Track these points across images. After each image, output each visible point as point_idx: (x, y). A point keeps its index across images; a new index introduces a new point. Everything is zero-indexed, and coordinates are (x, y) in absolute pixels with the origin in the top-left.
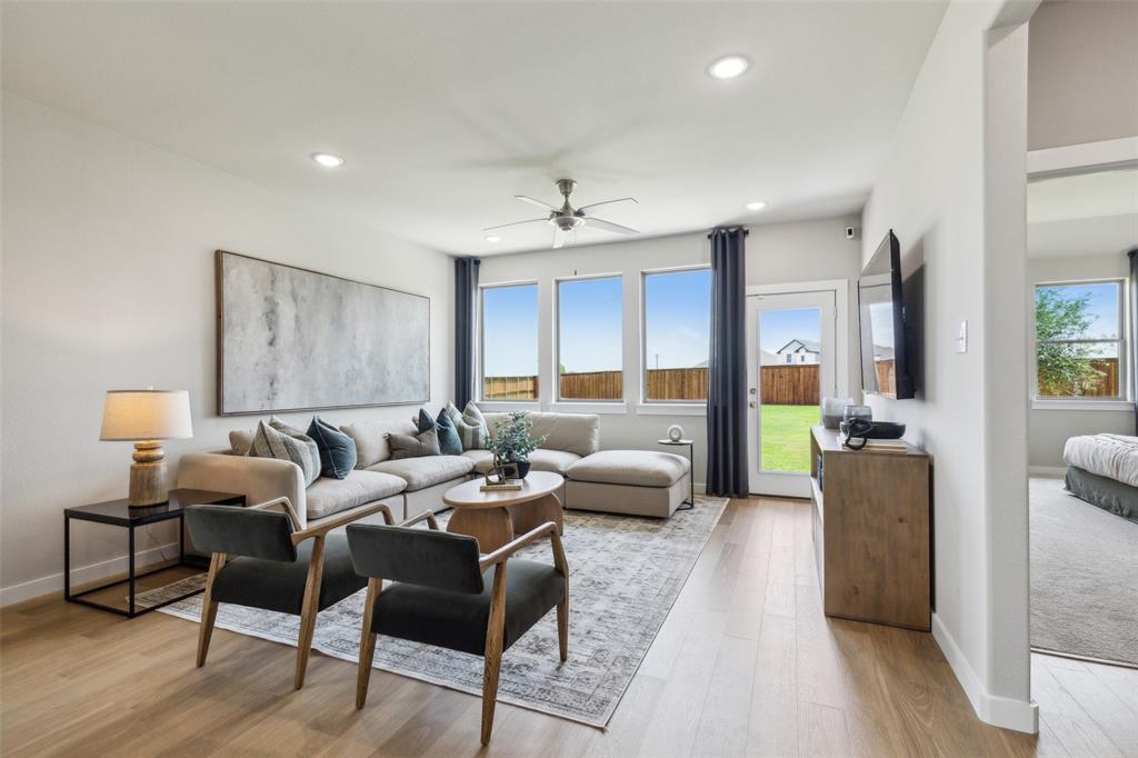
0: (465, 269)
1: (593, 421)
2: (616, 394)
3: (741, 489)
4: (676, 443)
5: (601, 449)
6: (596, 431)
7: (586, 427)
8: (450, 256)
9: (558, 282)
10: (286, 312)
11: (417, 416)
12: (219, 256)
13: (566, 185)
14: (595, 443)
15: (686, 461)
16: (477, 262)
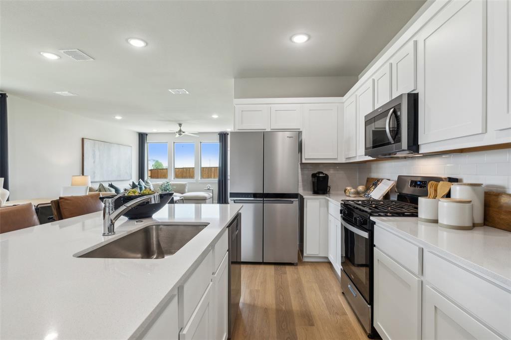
0: (142, 137)
1: (186, 184)
2: (192, 177)
3: (226, 201)
4: (209, 189)
5: (188, 192)
6: (187, 187)
7: (184, 186)
8: (137, 132)
9: (174, 143)
10: (97, 153)
11: (132, 184)
12: (83, 139)
13: (180, 125)
14: (186, 190)
15: (211, 194)
16: (147, 135)
